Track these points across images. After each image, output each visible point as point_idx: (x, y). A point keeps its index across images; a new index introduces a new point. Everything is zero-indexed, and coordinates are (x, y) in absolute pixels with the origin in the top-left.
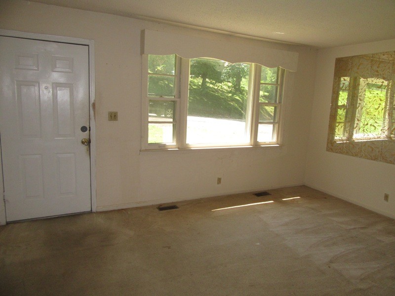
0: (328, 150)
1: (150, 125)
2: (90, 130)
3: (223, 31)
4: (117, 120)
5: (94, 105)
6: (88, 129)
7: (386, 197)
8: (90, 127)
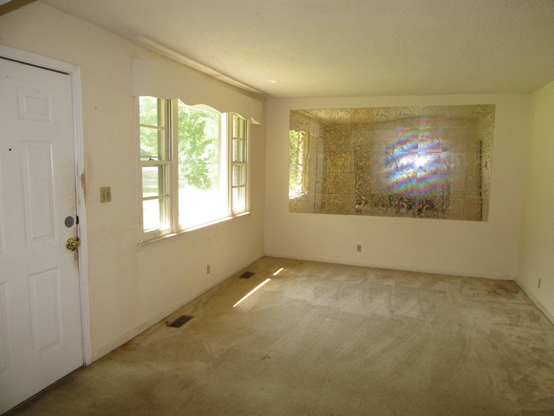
0: (290, 211)
1: (145, 203)
2: (77, 222)
3: (210, 67)
4: (110, 201)
5: (83, 177)
6: (75, 221)
7: (359, 248)
8: (77, 217)
